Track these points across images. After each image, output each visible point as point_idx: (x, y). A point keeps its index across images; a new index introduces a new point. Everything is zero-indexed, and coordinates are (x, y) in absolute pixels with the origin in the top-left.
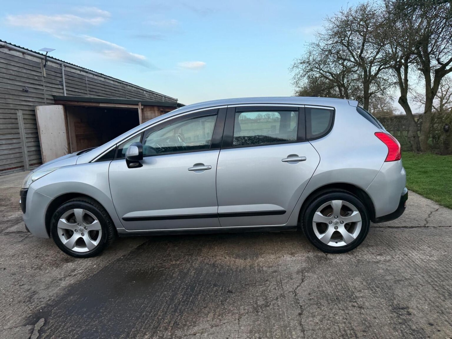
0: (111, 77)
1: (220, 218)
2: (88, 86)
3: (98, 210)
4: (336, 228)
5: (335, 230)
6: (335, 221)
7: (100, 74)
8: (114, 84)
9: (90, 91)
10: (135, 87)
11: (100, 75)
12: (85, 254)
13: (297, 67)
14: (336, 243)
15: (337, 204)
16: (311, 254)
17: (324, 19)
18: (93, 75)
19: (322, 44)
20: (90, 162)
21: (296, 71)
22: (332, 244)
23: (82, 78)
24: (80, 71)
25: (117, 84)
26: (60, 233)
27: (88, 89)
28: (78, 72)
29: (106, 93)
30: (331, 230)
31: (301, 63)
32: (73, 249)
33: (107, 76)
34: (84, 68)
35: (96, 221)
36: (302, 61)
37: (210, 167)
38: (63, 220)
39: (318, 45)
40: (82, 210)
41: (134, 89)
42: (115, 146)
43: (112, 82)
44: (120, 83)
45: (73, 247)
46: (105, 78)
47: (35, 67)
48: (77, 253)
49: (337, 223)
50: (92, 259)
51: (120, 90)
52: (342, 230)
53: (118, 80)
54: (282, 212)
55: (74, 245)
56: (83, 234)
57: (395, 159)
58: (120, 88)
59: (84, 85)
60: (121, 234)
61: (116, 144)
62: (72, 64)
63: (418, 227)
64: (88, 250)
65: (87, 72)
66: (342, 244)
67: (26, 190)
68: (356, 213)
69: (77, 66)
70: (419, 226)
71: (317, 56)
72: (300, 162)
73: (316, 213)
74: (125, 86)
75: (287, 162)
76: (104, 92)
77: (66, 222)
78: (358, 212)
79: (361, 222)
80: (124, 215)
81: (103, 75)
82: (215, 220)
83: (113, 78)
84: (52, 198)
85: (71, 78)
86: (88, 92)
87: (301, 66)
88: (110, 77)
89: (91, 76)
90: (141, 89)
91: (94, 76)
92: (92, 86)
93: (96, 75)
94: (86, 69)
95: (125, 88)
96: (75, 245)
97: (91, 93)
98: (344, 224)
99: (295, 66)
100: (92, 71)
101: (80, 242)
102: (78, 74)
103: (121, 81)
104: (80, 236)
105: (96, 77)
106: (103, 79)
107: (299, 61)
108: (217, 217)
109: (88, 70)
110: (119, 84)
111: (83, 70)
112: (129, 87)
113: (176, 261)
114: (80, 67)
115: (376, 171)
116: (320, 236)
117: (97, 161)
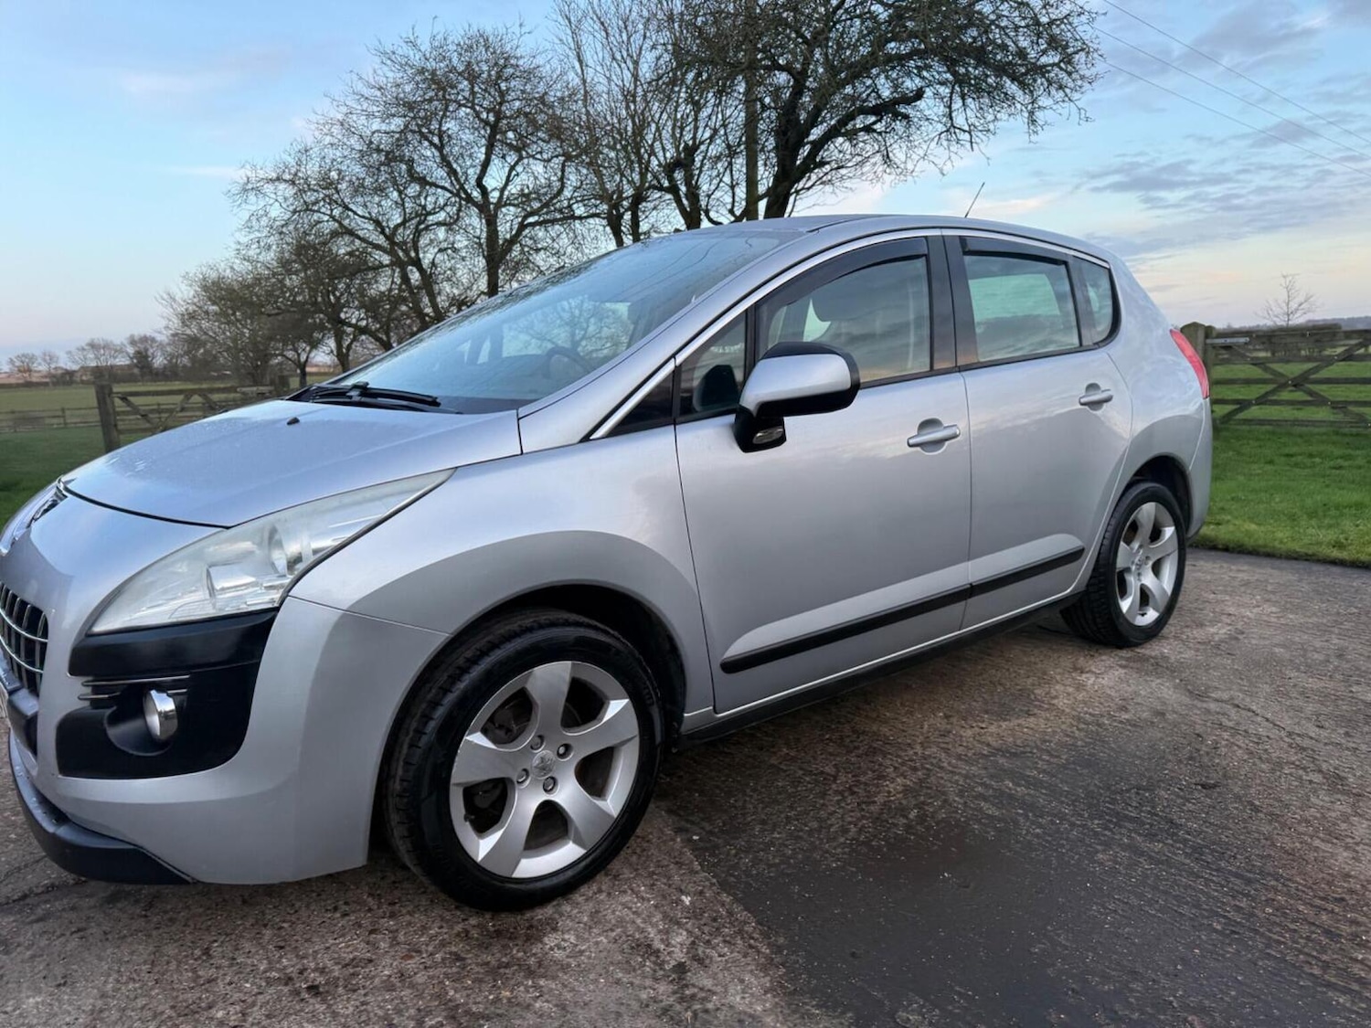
1: (970, 601)
4: (1141, 577)
5: (1140, 584)
6: (1138, 559)
12: (570, 873)
13: (257, 190)
14: (1146, 614)
15: (1148, 513)
20: (586, 439)
21: (255, 203)
22: (1140, 620)
26: (458, 810)
30: (1136, 585)
32: (518, 872)
35: (617, 705)
37: (956, 431)
38: (477, 738)
40: (569, 663)
42: (670, 367)
45: (519, 861)
48: (539, 885)
52: (1150, 579)
54: (1079, 554)
55: (521, 849)
56: (550, 785)
60: (692, 736)
61: (674, 356)
66: (1152, 615)
67: (269, 616)
68: (1170, 531)
72: (1104, 405)
73: (1120, 543)
75: (1087, 408)
77: (486, 746)
78: (1173, 528)
80: (727, 649)
84: (444, 635)
87: (269, 188)
96: (527, 846)
98: (1150, 564)
101: (550, 824)
104: (544, 795)
107: (263, 174)
116: (1124, 606)
117: (614, 433)
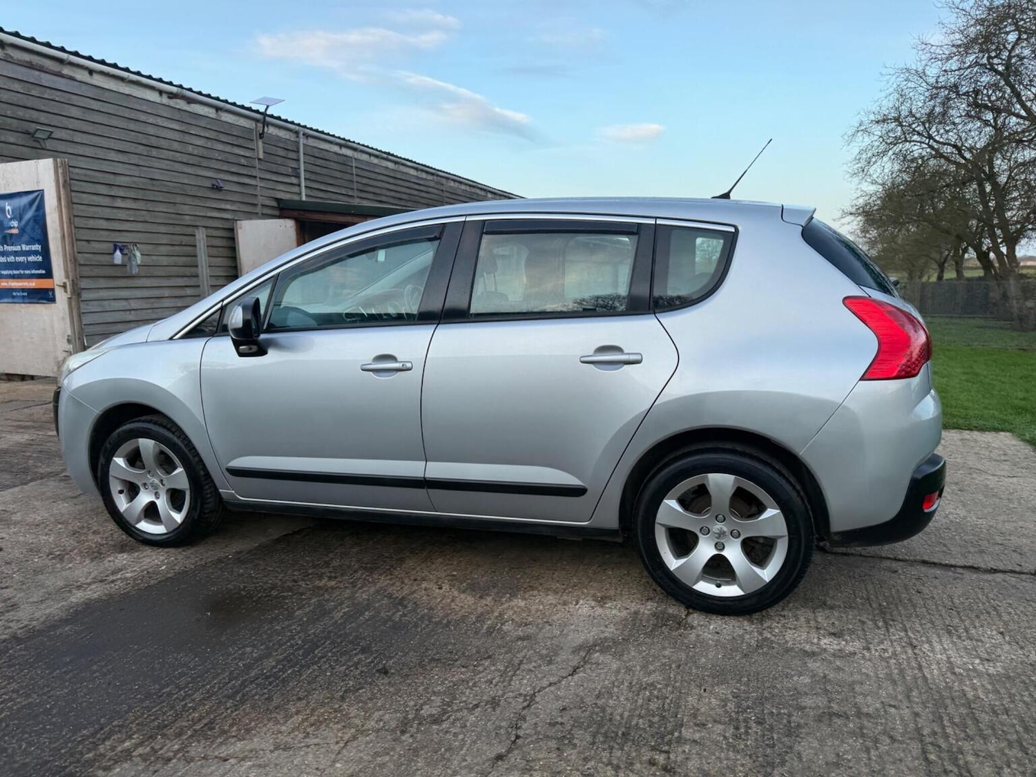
0: (411, 161)
1: (430, 491)
2: (355, 179)
3: (183, 446)
4: (720, 546)
5: (716, 552)
6: (718, 527)
7: (385, 153)
8: (418, 178)
9: (361, 191)
10: (466, 184)
11: (385, 156)
12: (158, 538)
13: (866, 131)
14: (719, 586)
15: (721, 483)
16: (648, 608)
17: (940, 5)
18: (370, 155)
19: (933, 71)
20: (171, 339)
22: (705, 587)
23: (344, 162)
24: (341, 146)
25: (424, 175)
26: (115, 487)
27: (355, 186)
28: (336, 149)
29: (398, 195)
30: (705, 551)
31: (878, 122)
32: (138, 526)
33: (401, 158)
34: (349, 141)
35: (180, 470)
36: (880, 118)
37: (409, 365)
38: (119, 461)
39: (922, 75)
40: (153, 441)
41: (463, 187)
42: (219, 305)
43: (412, 172)
44: (433, 174)
45: (139, 521)
46: (396, 163)
47: (242, 138)
48: (145, 536)
49: (721, 534)
50: (172, 550)
51: (431, 190)
52: (734, 554)
53: (428, 167)
54: (578, 492)
55: (139, 515)
56: (157, 497)
57: (895, 374)
58: (432, 184)
59: (348, 177)
60: (228, 503)
61: (223, 301)
62: (322, 132)
63: (1012, 572)
64: (166, 532)
65: (355, 149)
66: (731, 591)
67: (59, 389)
68: (772, 512)
69: (333, 136)
70: (1018, 569)
71: (919, 104)
72: (625, 366)
73: (665, 501)
74: (444, 181)
75: (592, 365)
76: (392, 194)
77: (124, 466)
78: (779, 511)
79: (786, 539)
80: (229, 462)
81: (393, 155)
82: (421, 493)
83: (415, 162)
84: (97, 411)
85: (319, 162)
86: (356, 193)
87: (876, 128)
88: (408, 160)
89: (365, 157)
90: (481, 189)
91: (372, 158)
92: (364, 181)
93: (377, 156)
94: (354, 142)
95: (442, 184)
96: (142, 516)
97: (364, 195)
98: (740, 540)
99: (863, 130)
100: (368, 147)
102: (336, 153)
103: (435, 169)
104: (153, 499)
105: (375, 161)
106: (391, 165)
107: (872, 117)
108: (423, 488)
109: (359, 144)
110: (430, 177)
111: (345, 143)
112: (452, 184)
113: (330, 578)
114: (339, 138)
115: (833, 403)
116: (673, 563)
117: (184, 337)
